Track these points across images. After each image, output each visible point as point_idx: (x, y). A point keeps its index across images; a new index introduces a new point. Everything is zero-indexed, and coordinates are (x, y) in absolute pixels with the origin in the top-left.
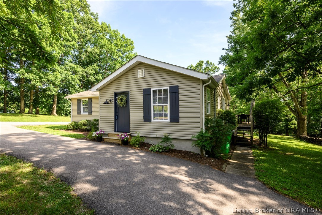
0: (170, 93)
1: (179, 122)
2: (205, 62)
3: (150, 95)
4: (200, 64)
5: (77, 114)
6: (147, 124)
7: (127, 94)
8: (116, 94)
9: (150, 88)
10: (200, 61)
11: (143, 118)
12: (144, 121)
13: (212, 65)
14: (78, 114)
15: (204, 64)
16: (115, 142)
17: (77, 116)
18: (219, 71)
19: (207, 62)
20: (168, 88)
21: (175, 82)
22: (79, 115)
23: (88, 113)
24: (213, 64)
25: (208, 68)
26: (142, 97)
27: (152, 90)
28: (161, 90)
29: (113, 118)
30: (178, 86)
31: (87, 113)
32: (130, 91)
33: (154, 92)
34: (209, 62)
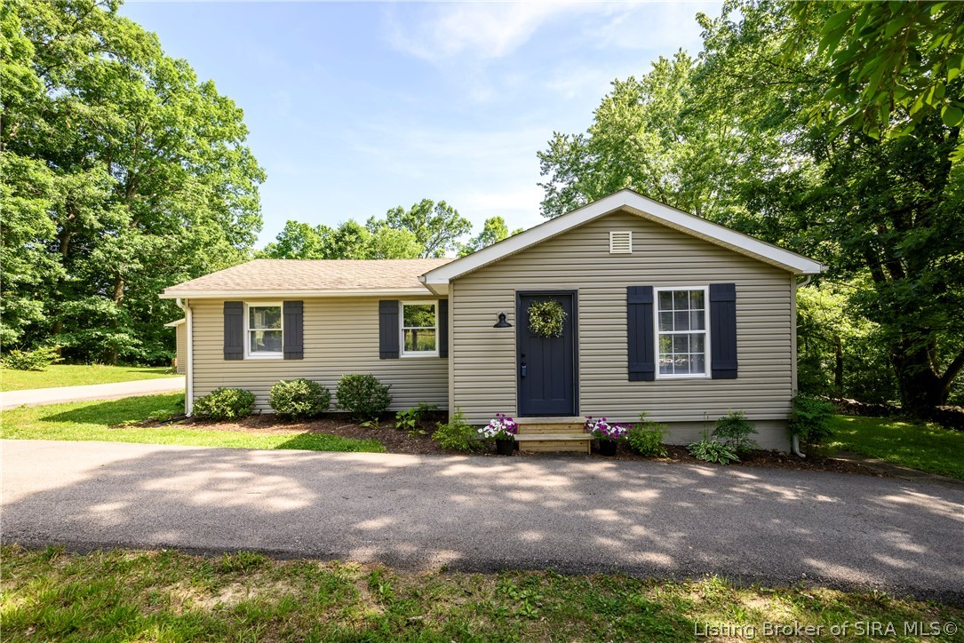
0: (711, 302)
1: (735, 377)
2: (435, 205)
3: (652, 304)
4: (423, 210)
5: (223, 357)
6: (641, 385)
7: (568, 299)
8: (525, 298)
9: (652, 287)
10: (424, 201)
11: (626, 370)
12: (630, 380)
13: (453, 214)
14: (225, 359)
15: (433, 209)
16: (564, 449)
17: (221, 366)
18: (471, 230)
19: (442, 205)
20: (706, 289)
21: (726, 273)
22: (233, 364)
23: (282, 354)
24: (456, 212)
25: (441, 219)
26: (625, 309)
27: (656, 290)
28: (685, 293)
29: (514, 372)
30: (733, 285)
31: (279, 355)
32: (581, 291)
33: (665, 296)
34: (447, 207)
